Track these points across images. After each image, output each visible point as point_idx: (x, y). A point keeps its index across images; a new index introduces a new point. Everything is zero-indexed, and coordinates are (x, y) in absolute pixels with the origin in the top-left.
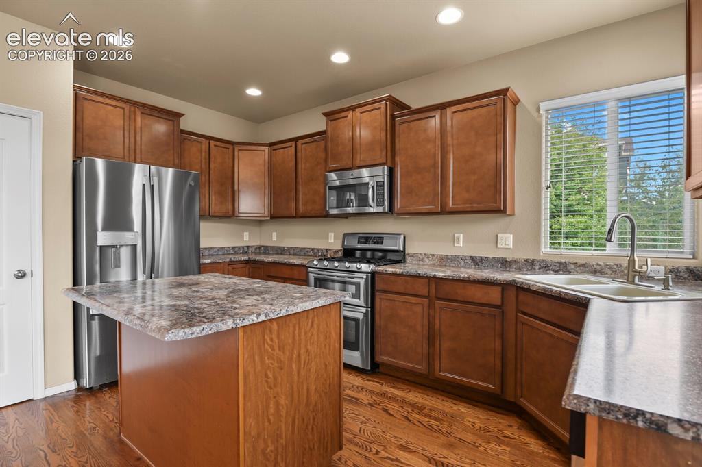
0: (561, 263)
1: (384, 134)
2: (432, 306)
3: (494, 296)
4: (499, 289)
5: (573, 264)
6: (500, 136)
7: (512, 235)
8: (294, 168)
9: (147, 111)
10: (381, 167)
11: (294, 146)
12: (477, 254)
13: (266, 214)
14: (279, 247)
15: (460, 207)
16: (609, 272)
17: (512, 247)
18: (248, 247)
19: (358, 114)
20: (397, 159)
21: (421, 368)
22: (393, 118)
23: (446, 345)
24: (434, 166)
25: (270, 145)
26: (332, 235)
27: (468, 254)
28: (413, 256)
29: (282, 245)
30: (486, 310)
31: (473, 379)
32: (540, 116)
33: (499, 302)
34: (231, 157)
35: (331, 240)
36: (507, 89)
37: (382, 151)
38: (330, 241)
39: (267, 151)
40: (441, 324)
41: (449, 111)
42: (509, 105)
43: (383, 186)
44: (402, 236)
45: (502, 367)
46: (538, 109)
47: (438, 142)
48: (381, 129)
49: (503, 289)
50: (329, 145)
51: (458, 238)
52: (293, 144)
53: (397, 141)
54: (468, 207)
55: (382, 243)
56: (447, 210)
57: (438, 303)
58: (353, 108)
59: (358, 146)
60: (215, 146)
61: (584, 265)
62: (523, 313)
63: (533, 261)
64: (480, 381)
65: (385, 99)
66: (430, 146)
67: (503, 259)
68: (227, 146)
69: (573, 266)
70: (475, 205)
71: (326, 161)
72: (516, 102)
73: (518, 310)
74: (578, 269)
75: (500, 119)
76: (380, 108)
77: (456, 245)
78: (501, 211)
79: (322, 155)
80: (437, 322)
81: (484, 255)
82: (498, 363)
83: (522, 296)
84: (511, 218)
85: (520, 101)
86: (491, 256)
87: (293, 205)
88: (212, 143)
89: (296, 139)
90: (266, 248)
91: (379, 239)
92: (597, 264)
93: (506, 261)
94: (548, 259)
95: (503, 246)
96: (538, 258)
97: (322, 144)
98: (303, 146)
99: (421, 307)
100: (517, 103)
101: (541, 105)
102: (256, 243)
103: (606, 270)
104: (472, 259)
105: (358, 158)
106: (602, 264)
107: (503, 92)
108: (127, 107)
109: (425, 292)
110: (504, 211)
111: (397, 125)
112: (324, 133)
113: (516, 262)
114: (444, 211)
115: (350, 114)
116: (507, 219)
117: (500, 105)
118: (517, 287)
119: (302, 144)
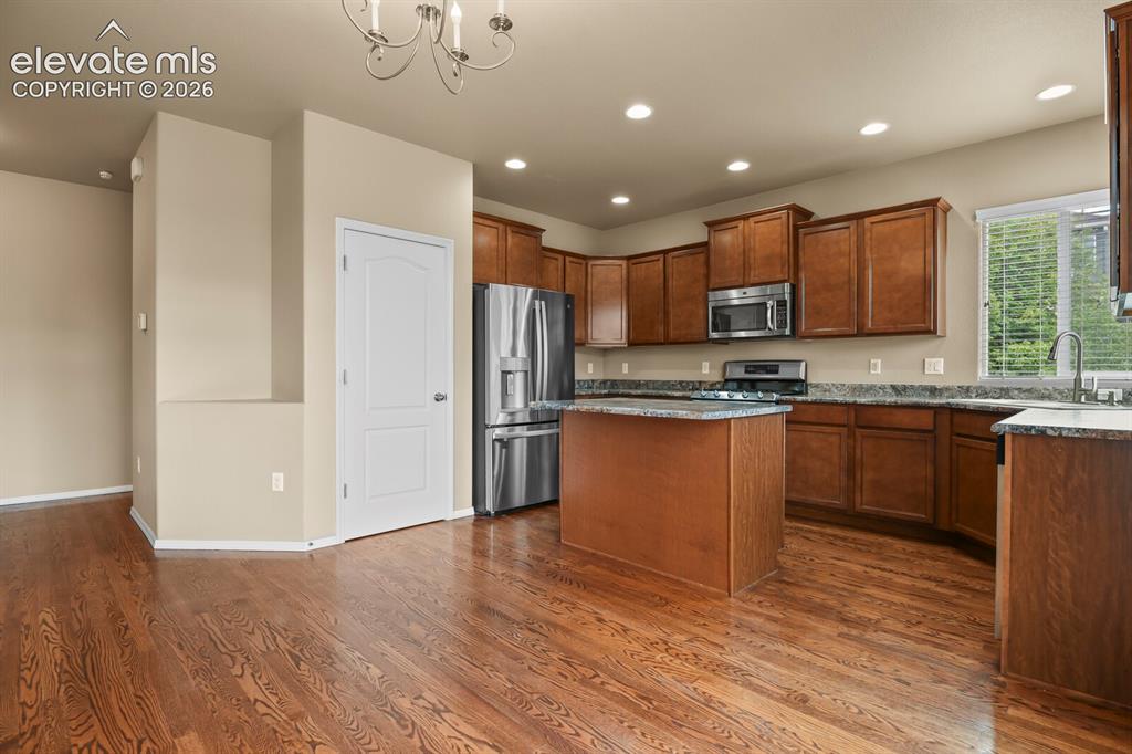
0: (1002, 389)
1: (785, 246)
2: (851, 435)
3: (926, 420)
4: (932, 412)
5: (1017, 389)
6: (930, 251)
7: (942, 360)
8: (662, 286)
9: (516, 229)
10: (781, 285)
11: (662, 259)
12: (899, 382)
13: (624, 340)
14: (633, 381)
15: (882, 328)
16: (1059, 397)
17: (942, 372)
18: (593, 381)
19: (752, 225)
20: (802, 275)
21: (838, 503)
22: (796, 228)
23: (869, 476)
24: (850, 280)
25: (629, 258)
26: (706, 365)
27: (887, 382)
28: (817, 386)
29: (636, 378)
30: (915, 436)
31: (901, 510)
32: (977, 225)
33: (931, 427)
34: (584, 274)
35: (706, 371)
36: (938, 199)
37: (783, 266)
38: (704, 372)
39: (624, 266)
40: (862, 453)
41: (867, 221)
42: (940, 214)
43: (786, 306)
44: (804, 364)
45: (935, 493)
46: (975, 217)
47: (854, 256)
48: (782, 243)
49: (935, 413)
50: (712, 258)
51: (875, 365)
52: (661, 257)
53: (801, 254)
54: (891, 328)
55: (777, 372)
56: (866, 331)
57: (859, 432)
58: (745, 218)
59: (752, 261)
60: (571, 262)
61: (1029, 391)
62: (959, 435)
63: (969, 387)
64: (909, 511)
65: (787, 208)
66: (843, 261)
67: (931, 387)
68: (580, 261)
69: (1016, 392)
70: (899, 326)
71: (707, 276)
72: (947, 209)
73: (952, 433)
74: (1022, 395)
75: (929, 231)
76: (780, 218)
77: (872, 372)
78: (930, 332)
79: (702, 271)
80: (858, 452)
81: (908, 383)
82: (930, 491)
83: (958, 418)
84: (941, 340)
85: (951, 207)
86: (917, 384)
87: (661, 329)
88: (568, 259)
89: (665, 252)
90: (614, 383)
91: (772, 367)
92: (1045, 389)
93: (936, 389)
94: (987, 386)
95: (932, 372)
96: (974, 384)
97: (702, 258)
98: (676, 260)
99: (838, 437)
100: (949, 210)
101: (977, 212)
102: (600, 376)
103: (1056, 395)
104: (893, 387)
105: (752, 275)
106: (1050, 388)
107: (933, 203)
108: (501, 227)
109: (843, 420)
110: (935, 332)
111: (801, 236)
112: (706, 244)
113: (947, 389)
114: (862, 333)
115: (741, 224)
116: (938, 341)
117: (929, 216)
118: (951, 409)
119: (673, 258)
